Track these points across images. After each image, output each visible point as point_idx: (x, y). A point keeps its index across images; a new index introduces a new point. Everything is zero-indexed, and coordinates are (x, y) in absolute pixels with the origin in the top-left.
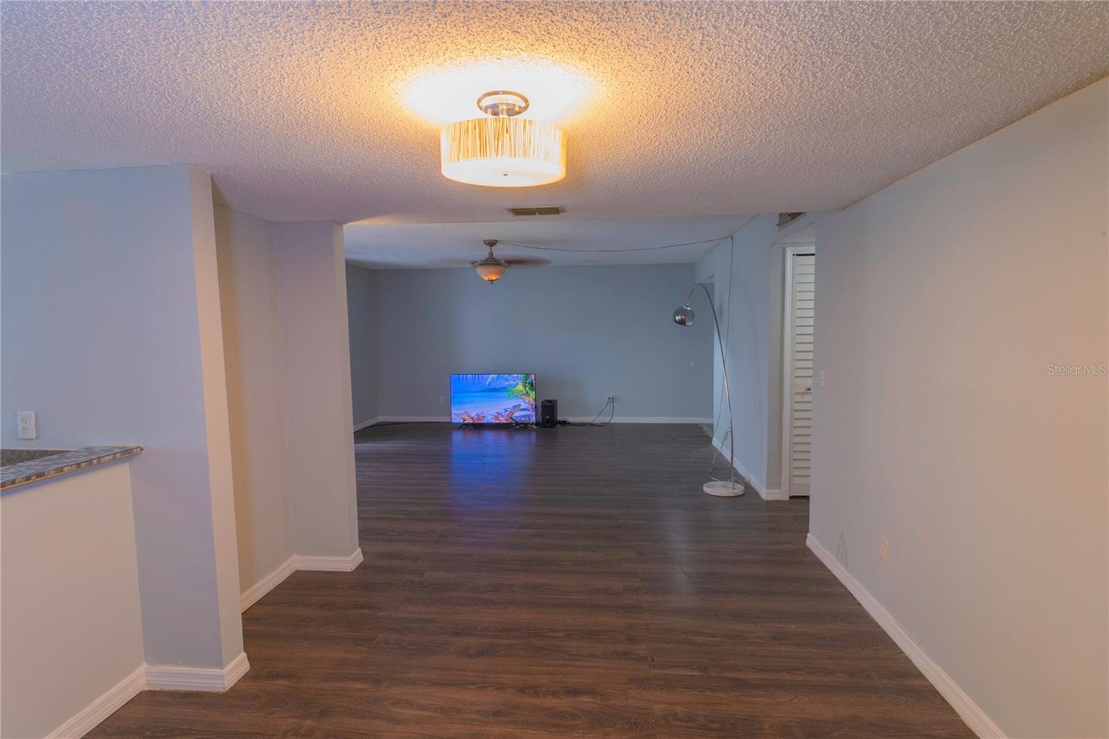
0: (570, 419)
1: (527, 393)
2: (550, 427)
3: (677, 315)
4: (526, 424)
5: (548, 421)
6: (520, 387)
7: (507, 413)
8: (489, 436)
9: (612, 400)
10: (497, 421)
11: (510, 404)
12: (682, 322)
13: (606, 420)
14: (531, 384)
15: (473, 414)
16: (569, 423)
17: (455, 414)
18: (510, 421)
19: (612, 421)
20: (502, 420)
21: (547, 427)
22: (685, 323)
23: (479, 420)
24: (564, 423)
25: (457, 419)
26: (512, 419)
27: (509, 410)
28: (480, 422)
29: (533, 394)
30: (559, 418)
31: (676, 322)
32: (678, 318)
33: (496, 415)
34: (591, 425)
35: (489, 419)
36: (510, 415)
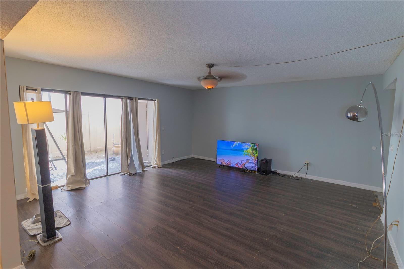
0: (280, 172)
1: (253, 154)
2: (264, 175)
3: (350, 112)
4: (252, 171)
5: (263, 171)
6: (250, 150)
7: (242, 163)
8: (233, 174)
9: (307, 164)
10: (237, 166)
11: (244, 159)
12: (354, 118)
13: (302, 176)
14: (256, 150)
15: (226, 161)
16: (279, 174)
17: (218, 160)
18: (244, 167)
19: (307, 177)
20: (240, 166)
22: (357, 119)
23: (229, 164)
24: (276, 173)
25: (219, 162)
26: (244, 166)
27: (244, 162)
28: (229, 165)
29: (256, 155)
30: (273, 170)
31: (348, 118)
32: (350, 115)
33: (237, 163)
34: (292, 178)
35: (233, 164)
36: (244, 164)
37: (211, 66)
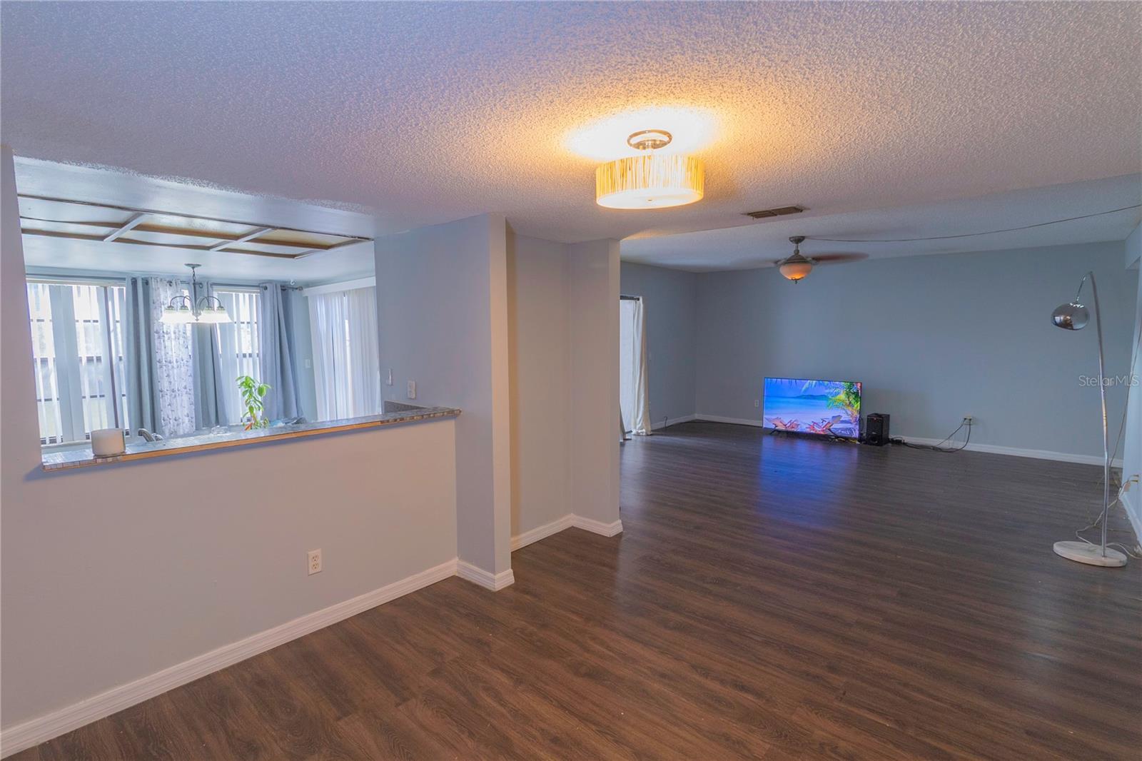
0: (906, 439)
1: (850, 403)
2: (877, 445)
3: (1059, 314)
4: (847, 439)
5: (874, 438)
6: (842, 396)
7: (825, 423)
8: (802, 447)
9: (969, 422)
10: (812, 431)
11: (828, 414)
12: (1066, 325)
13: (959, 445)
14: (856, 394)
15: (786, 421)
16: (905, 444)
17: (767, 419)
18: (829, 433)
19: (967, 448)
20: (818, 430)
21: (874, 445)
22: (1071, 325)
23: (793, 427)
24: (898, 443)
25: (768, 424)
26: (830, 430)
27: (827, 421)
28: (793, 429)
29: (857, 406)
30: (891, 436)
31: (1056, 324)
32: (1058, 319)
33: (812, 424)
34: (935, 449)
35: (804, 427)
36: (828, 426)
37: (799, 240)
